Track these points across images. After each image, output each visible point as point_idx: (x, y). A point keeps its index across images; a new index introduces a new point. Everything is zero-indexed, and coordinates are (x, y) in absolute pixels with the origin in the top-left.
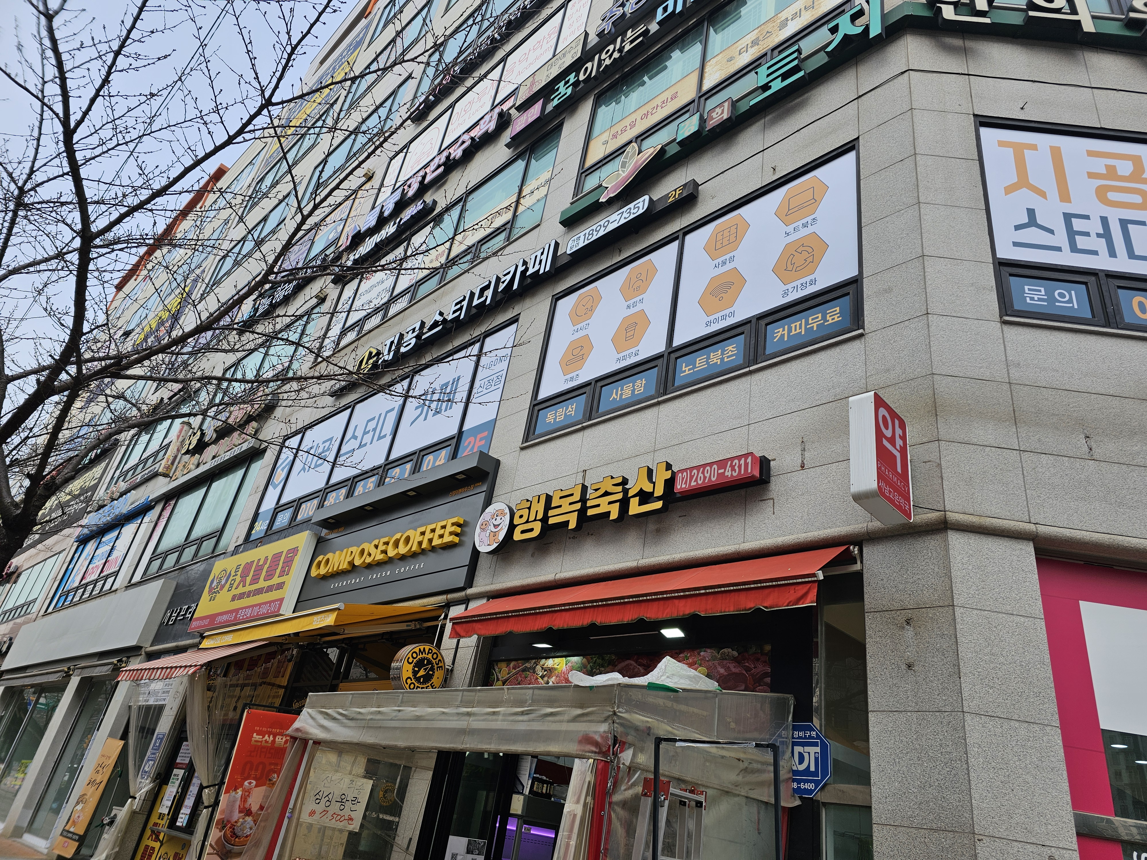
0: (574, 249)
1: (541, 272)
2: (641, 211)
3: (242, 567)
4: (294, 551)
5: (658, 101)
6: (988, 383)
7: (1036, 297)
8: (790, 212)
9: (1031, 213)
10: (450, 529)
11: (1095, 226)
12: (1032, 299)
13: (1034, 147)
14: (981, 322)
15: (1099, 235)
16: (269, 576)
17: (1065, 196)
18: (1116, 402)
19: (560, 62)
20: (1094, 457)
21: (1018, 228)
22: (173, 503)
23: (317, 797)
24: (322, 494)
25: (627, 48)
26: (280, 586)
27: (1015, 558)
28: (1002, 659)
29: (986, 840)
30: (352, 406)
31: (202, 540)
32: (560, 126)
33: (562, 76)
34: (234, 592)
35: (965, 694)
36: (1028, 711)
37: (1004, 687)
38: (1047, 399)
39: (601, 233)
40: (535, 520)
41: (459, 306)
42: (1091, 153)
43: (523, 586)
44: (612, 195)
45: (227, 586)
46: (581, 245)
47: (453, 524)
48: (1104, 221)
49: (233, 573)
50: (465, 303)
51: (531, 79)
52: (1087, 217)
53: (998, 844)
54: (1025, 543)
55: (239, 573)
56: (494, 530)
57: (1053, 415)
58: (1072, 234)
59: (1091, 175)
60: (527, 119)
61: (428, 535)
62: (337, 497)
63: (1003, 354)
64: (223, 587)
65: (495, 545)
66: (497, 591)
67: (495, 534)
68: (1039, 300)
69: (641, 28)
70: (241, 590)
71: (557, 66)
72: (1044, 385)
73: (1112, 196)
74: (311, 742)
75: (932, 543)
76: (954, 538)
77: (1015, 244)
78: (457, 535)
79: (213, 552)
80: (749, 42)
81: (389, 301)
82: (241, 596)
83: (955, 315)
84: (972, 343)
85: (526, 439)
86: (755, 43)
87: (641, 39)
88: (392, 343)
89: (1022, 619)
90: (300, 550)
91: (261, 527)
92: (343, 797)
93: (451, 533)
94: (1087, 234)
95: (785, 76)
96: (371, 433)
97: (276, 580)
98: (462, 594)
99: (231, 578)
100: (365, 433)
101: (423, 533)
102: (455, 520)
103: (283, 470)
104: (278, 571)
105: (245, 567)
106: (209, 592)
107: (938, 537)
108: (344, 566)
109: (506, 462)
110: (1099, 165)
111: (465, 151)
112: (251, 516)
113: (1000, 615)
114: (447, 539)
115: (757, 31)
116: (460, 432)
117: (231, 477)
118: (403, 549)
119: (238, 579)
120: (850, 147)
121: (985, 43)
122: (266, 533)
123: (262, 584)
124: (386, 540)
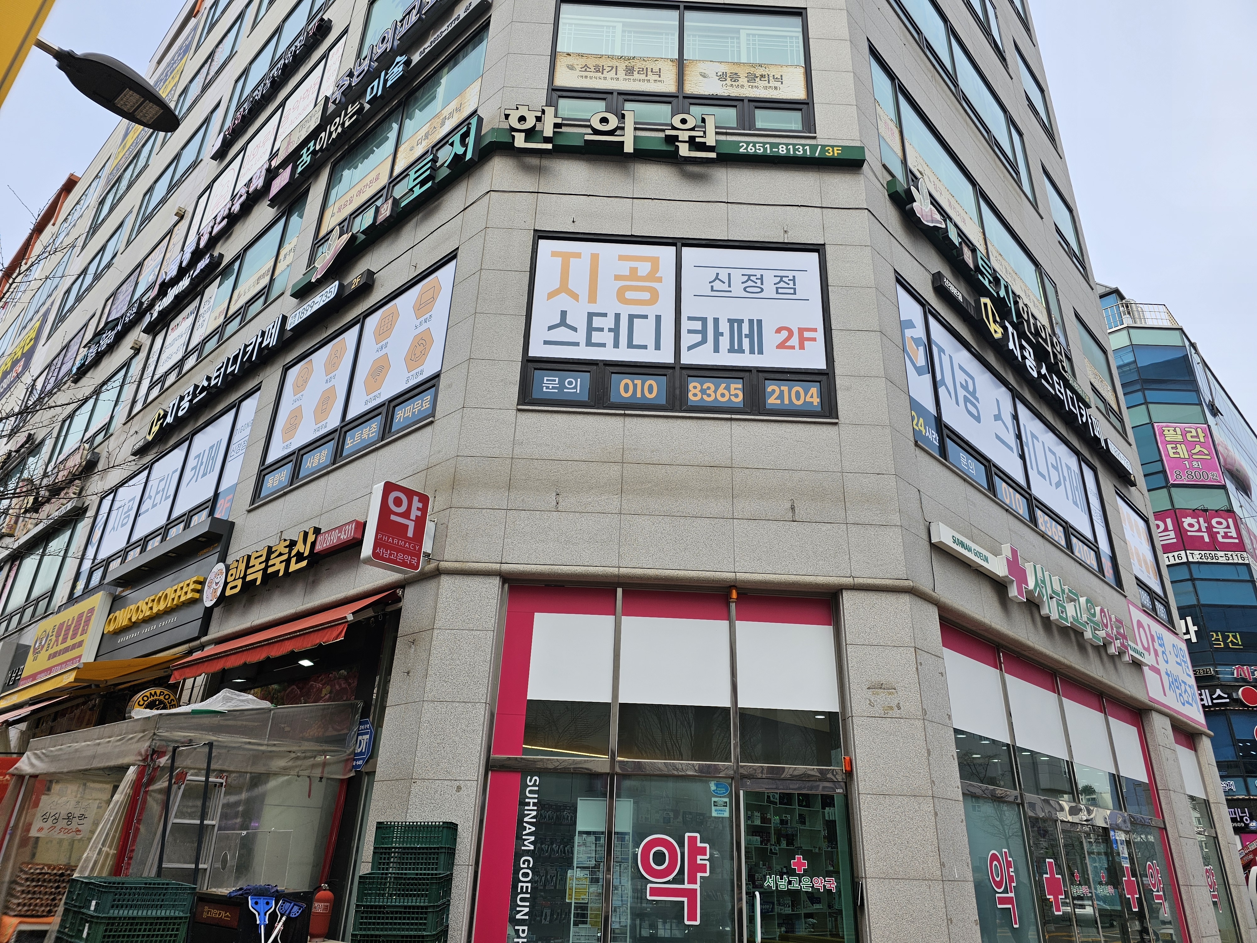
0: (292, 326)
1: (270, 346)
2: (333, 296)
3: (57, 627)
4: (92, 611)
5: (367, 180)
6: (497, 459)
7: (551, 386)
8: (421, 306)
9: (564, 314)
10: (192, 586)
11: (609, 322)
12: (547, 388)
13: (578, 255)
14: (502, 411)
15: (610, 330)
16: (74, 636)
17: (592, 298)
18: (584, 466)
19: (308, 125)
20: (559, 509)
21: (550, 328)
22: (17, 563)
23: (45, 817)
24: (123, 554)
25: (347, 124)
26: (80, 644)
27: (485, 589)
28: (458, 662)
29: (419, 782)
30: (149, 467)
31: (38, 600)
32: (307, 191)
33: (304, 143)
34: (51, 651)
35: (427, 689)
36: (467, 694)
37: (454, 681)
38: (536, 468)
39: (309, 313)
40: (239, 578)
41: (218, 373)
42: (622, 258)
43: (233, 633)
44: (319, 277)
45: (46, 646)
46: (296, 323)
47: (195, 582)
48: (617, 316)
49: (50, 634)
50: (222, 370)
51: (288, 138)
52: (605, 315)
53: (427, 783)
54: (494, 577)
55: (54, 633)
56: (216, 587)
57: (538, 480)
58: (590, 329)
59: (618, 278)
60: (280, 183)
61: (178, 593)
62: (134, 554)
63: (512, 436)
64: (43, 646)
65: (215, 600)
66: (219, 638)
67: (216, 589)
68: (553, 388)
69: (357, 106)
70: (56, 649)
71: (305, 129)
72: (537, 457)
73: (629, 295)
74: (27, 777)
75: (431, 585)
76: (445, 581)
77: (546, 342)
78: (198, 591)
79: (45, 612)
80: (424, 134)
81: (183, 357)
82: (54, 655)
83: (483, 406)
84: (492, 428)
85: (253, 502)
86: (426, 136)
87: (355, 117)
88: (174, 405)
89: (478, 632)
90: (96, 609)
91: (81, 585)
92: (70, 815)
93: (193, 590)
94: (602, 330)
95: (422, 183)
96: (161, 493)
97: (78, 639)
98: (198, 642)
99: (49, 638)
100: (157, 493)
101: (176, 591)
102: (195, 579)
103: (99, 529)
104: (80, 630)
105: (59, 628)
106: (34, 652)
107: (436, 580)
108: (125, 622)
109: (239, 522)
110: (624, 268)
111: (242, 205)
112: (73, 576)
113: (464, 632)
114: (189, 595)
115: (429, 124)
116: (216, 495)
117: (61, 537)
118: (162, 606)
119: (54, 638)
120: (452, 256)
121: (558, 161)
122: (83, 591)
123: (70, 643)
124: (153, 598)
